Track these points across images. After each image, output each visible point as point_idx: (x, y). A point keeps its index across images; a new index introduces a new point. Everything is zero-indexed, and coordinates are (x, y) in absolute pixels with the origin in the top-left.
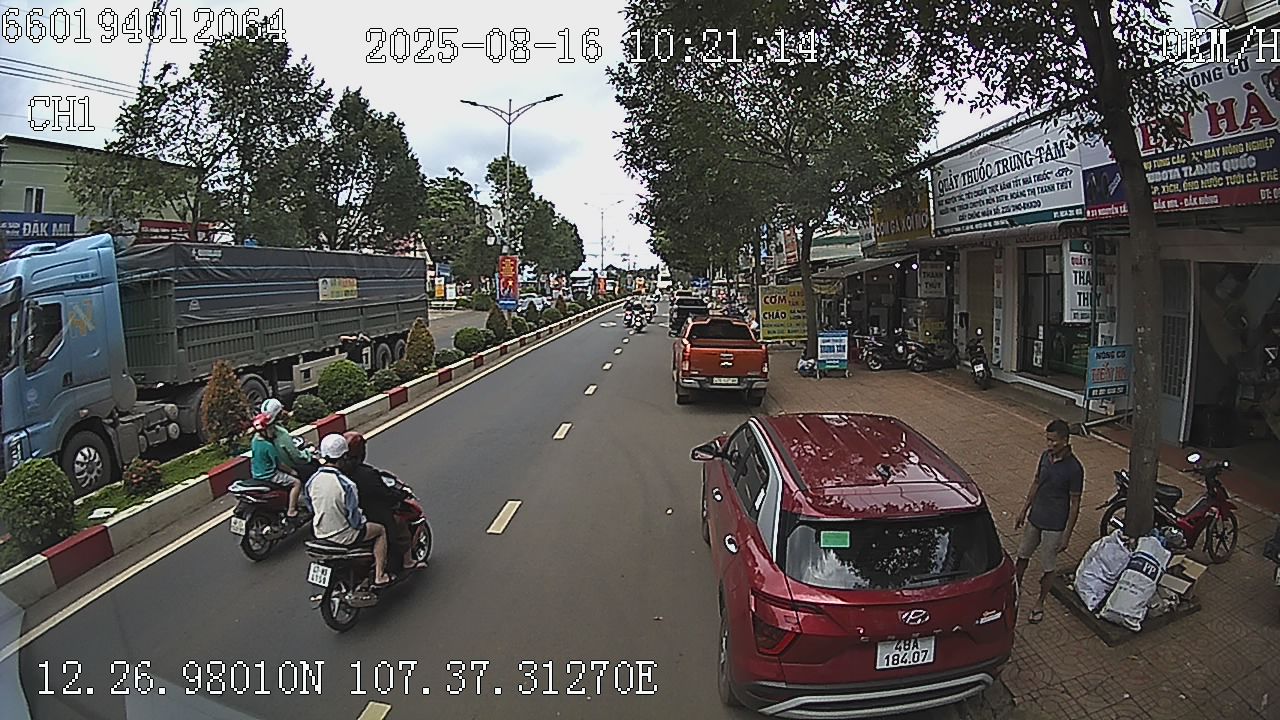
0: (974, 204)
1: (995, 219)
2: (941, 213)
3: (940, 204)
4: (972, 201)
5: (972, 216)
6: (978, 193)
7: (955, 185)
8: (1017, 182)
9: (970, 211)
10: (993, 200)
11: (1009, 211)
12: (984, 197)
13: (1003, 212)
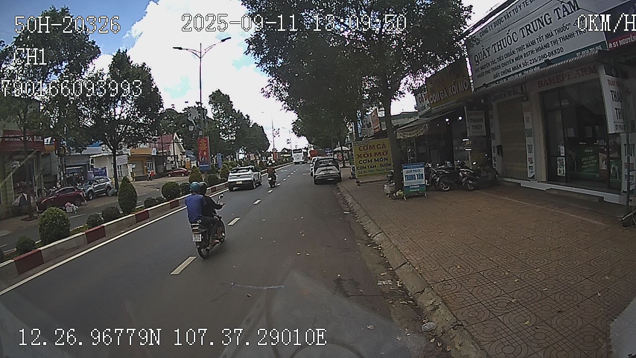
0: (505, 64)
1: (524, 70)
2: (478, 77)
3: (477, 71)
4: (503, 62)
5: (504, 73)
6: (508, 55)
7: (487, 55)
8: (540, 39)
9: (503, 69)
10: (522, 57)
11: (537, 61)
12: (513, 57)
13: (531, 63)
